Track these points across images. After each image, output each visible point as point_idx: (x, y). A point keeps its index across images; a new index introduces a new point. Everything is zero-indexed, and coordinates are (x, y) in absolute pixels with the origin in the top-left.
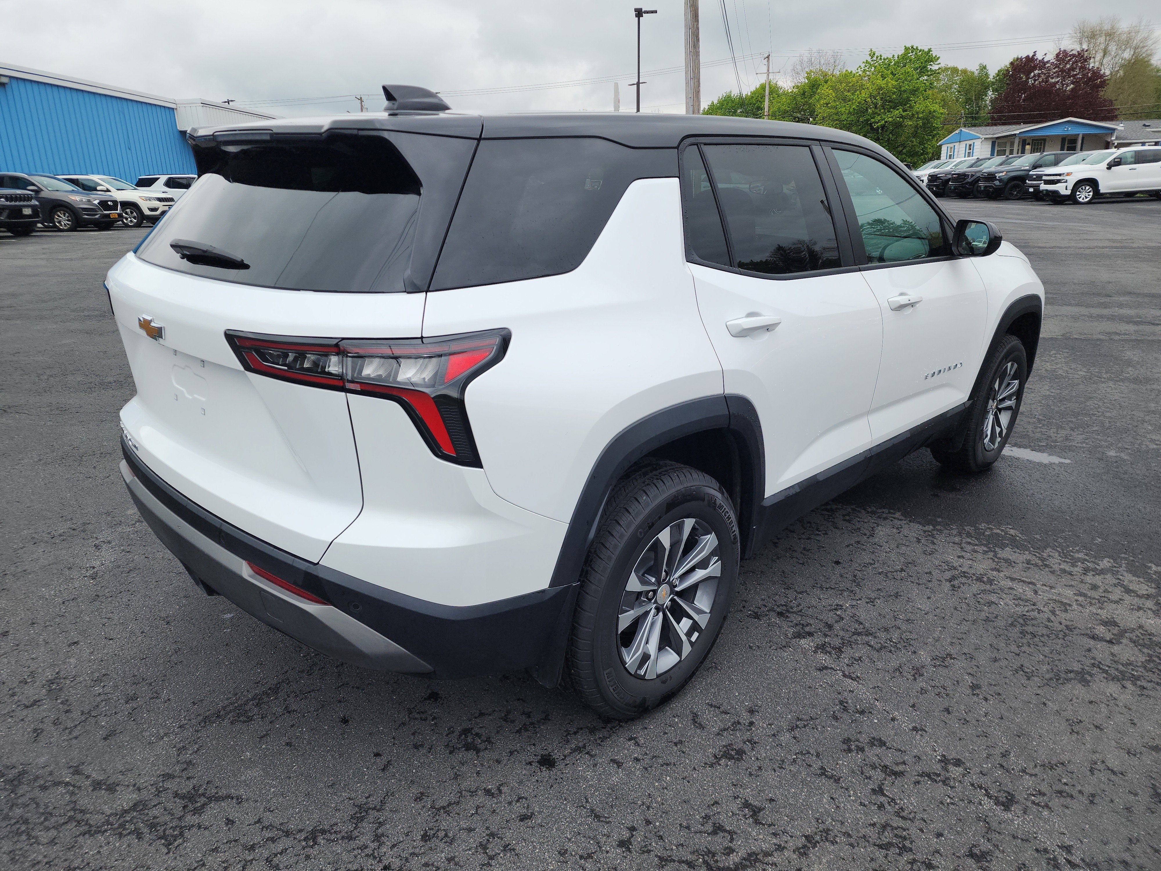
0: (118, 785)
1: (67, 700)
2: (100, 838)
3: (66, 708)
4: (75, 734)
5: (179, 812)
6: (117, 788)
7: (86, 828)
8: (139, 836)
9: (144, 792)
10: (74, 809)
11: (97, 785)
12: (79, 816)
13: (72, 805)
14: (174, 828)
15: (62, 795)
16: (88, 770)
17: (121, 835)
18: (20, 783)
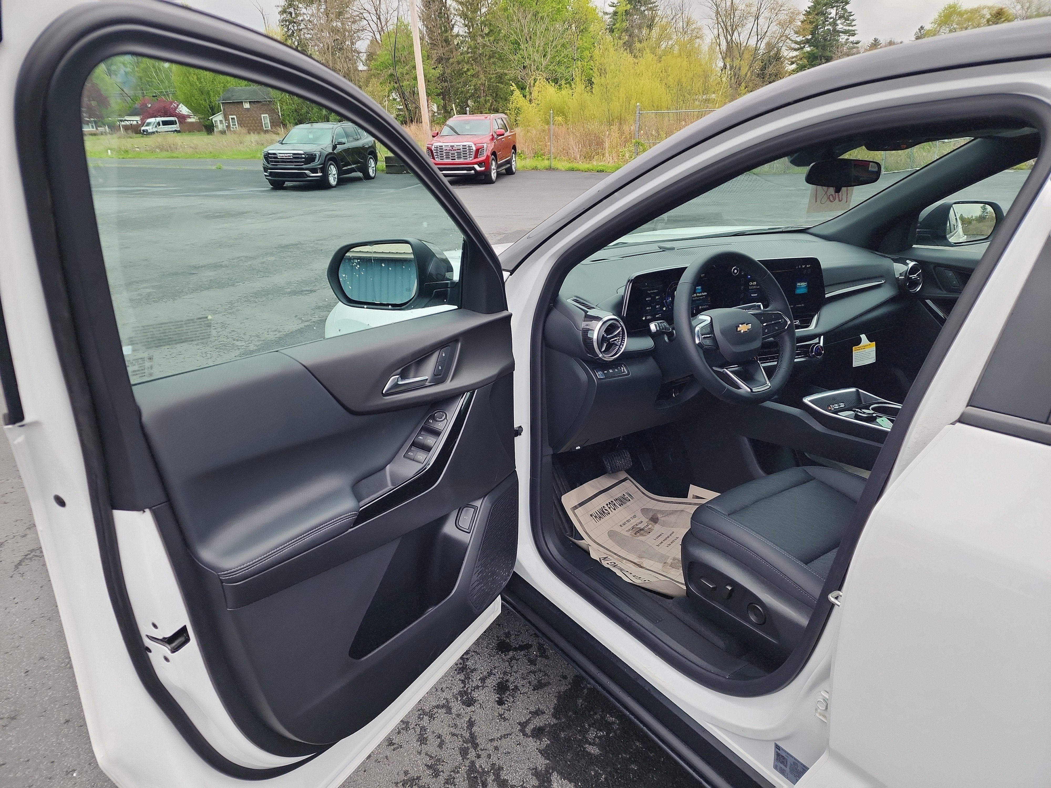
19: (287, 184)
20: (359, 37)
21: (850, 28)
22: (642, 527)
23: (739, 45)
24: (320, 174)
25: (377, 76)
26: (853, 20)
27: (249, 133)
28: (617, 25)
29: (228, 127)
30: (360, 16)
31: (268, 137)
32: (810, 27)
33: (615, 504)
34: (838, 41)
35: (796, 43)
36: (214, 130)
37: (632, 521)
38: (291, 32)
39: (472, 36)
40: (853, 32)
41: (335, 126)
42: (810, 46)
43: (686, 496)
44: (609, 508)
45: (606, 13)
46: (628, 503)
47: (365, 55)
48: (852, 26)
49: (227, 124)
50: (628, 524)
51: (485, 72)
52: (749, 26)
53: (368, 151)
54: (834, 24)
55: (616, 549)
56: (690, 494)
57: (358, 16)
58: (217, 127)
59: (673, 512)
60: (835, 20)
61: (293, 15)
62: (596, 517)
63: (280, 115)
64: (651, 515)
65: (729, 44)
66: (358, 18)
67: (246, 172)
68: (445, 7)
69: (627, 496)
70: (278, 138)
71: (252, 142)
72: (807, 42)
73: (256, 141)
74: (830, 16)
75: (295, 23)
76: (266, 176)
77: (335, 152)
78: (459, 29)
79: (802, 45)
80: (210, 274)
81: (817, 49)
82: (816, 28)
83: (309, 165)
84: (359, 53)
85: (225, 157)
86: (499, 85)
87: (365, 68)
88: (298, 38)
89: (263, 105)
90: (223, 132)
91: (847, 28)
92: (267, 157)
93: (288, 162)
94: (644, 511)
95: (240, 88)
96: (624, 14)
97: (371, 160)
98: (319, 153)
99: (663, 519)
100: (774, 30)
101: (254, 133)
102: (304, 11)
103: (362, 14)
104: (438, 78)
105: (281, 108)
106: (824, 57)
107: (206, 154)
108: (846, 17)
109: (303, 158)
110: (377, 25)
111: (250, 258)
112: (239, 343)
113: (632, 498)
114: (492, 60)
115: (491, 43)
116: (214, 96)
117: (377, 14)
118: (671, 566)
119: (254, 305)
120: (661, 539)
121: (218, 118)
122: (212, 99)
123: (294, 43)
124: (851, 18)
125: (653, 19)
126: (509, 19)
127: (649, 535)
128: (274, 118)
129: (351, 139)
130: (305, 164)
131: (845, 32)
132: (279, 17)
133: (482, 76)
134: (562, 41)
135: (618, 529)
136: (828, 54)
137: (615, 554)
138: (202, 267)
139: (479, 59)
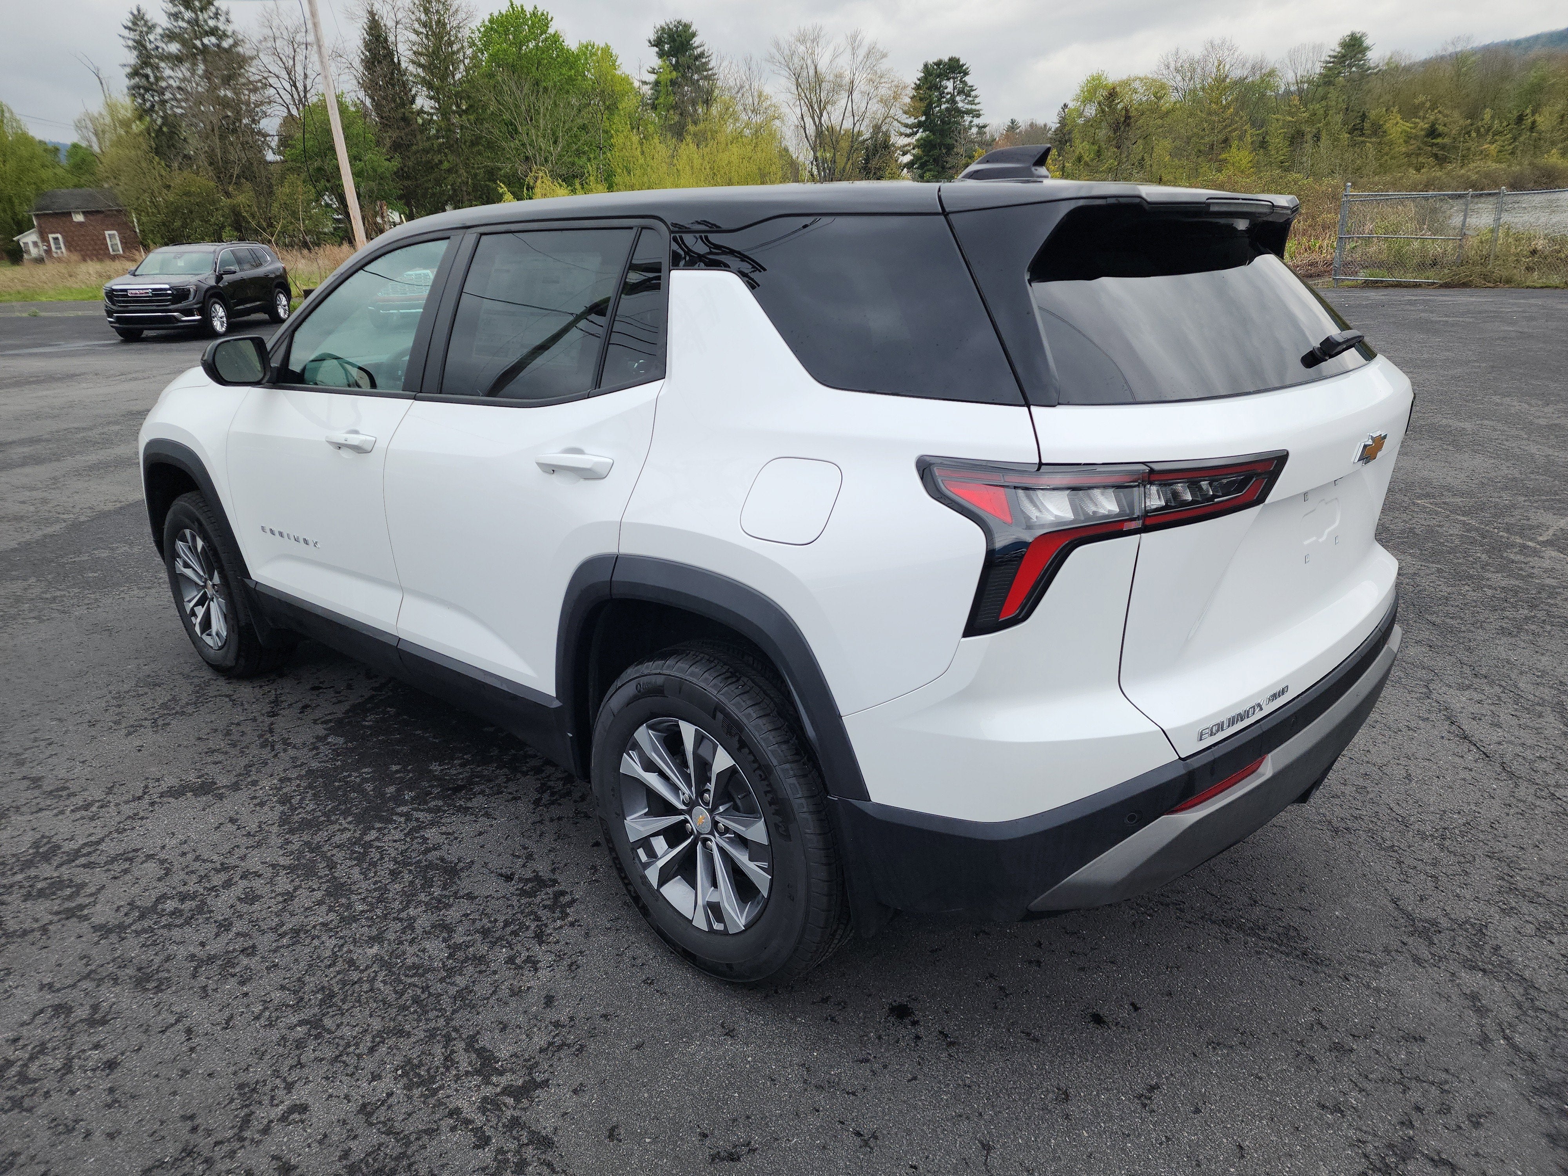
0: (1465, 994)
1: (1402, 1123)
2: (1527, 974)
3: (1414, 1115)
4: (1444, 1076)
5: (1446, 935)
6: (1468, 992)
7: (1531, 991)
8: (1497, 948)
9: (1452, 968)
10: (1525, 1013)
11: (1481, 1011)
12: (1527, 1005)
13: (1523, 1018)
14: (1466, 930)
15: (1521, 1034)
16: (1473, 1031)
17: (1509, 962)
18: (1551, 1084)
19: (146, 333)
20: (265, 113)
21: (974, 107)
23: (831, 129)
24: (197, 318)
25: (297, 171)
26: (976, 97)
27: (85, 260)
28: (661, 100)
29: (48, 251)
30: (264, 81)
31: (117, 265)
32: (923, 105)
34: (959, 123)
35: (906, 126)
36: (22, 256)
38: (148, 104)
39: (444, 111)
40: (977, 113)
41: (219, 248)
42: (924, 131)
45: (645, 83)
47: (276, 138)
48: (976, 104)
49: (45, 248)
51: (466, 165)
52: (843, 102)
53: (275, 283)
54: (953, 101)
57: (260, 81)
58: (28, 252)
60: (953, 96)
61: (152, 79)
63: (138, 231)
65: (819, 127)
66: (259, 84)
67: (78, 319)
68: (399, 70)
70: (132, 266)
71: (90, 274)
72: (920, 125)
73: (97, 272)
74: (946, 91)
75: (154, 90)
76: (110, 322)
77: (221, 285)
78: (423, 102)
79: (915, 130)
80: (26, 450)
81: (934, 134)
82: (929, 106)
83: (179, 305)
84: (265, 135)
85: (44, 299)
86: (490, 184)
87: (278, 158)
88: (161, 113)
89: (107, 216)
90: (40, 260)
91: (969, 107)
92: (111, 295)
93: (145, 301)
95: (66, 191)
96: (669, 84)
97: (281, 296)
98: (194, 287)
100: (875, 109)
101: (92, 260)
102: (168, 72)
103: (266, 78)
104: (395, 173)
105: (138, 221)
106: (944, 145)
107: (10, 294)
108: (966, 91)
109: (169, 295)
110: (292, 96)
111: (83, 429)
112: (65, 516)
114: (475, 149)
115: (471, 124)
116: (21, 204)
117: (290, 78)
119: (87, 479)
121: (29, 239)
122: (17, 209)
123: (155, 121)
124: (973, 93)
125: (710, 92)
126: (497, 89)
128: (126, 235)
129: (246, 266)
130: (172, 304)
131: (968, 112)
132: (127, 82)
133: (462, 171)
134: (580, 121)
136: (949, 141)
138: (11, 443)
139: (455, 146)
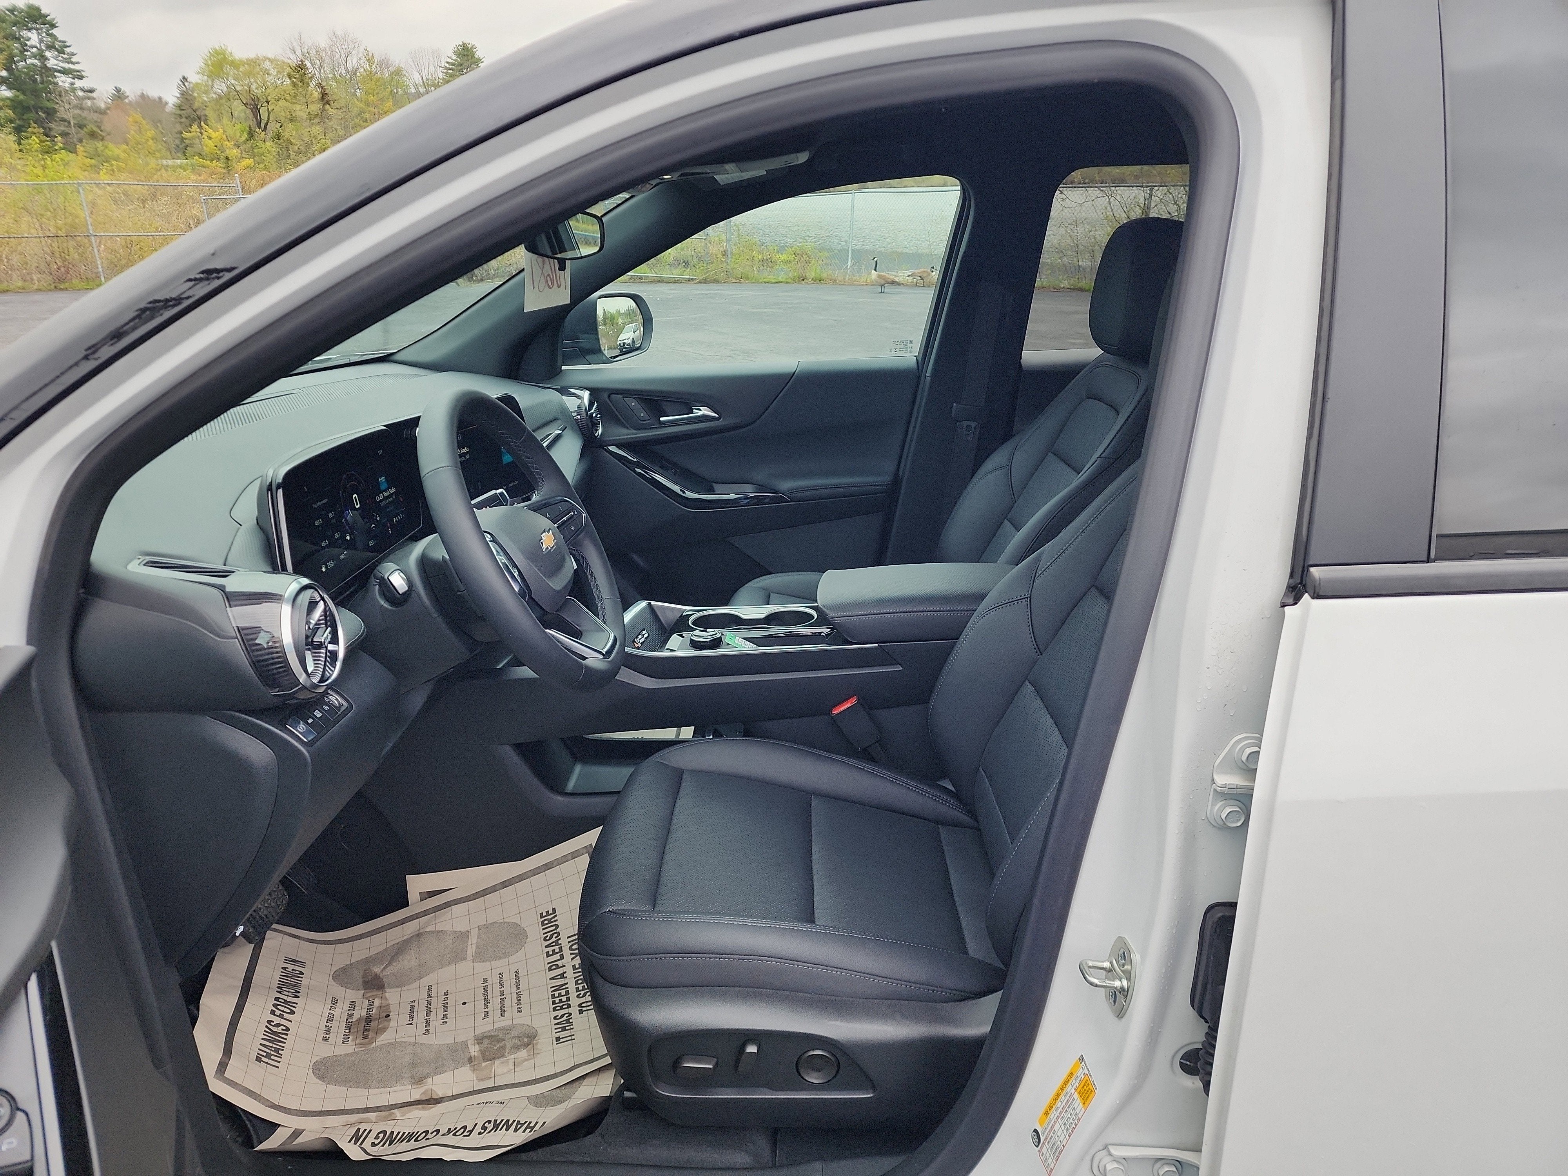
21: (71, 66)
22: (364, 1013)
26: (73, 54)
33: (285, 1002)
34: (56, 84)
37: (337, 1012)
40: (78, 73)
43: (404, 903)
44: (281, 1016)
46: (305, 981)
48: (73, 63)
50: (334, 1025)
54: (42, 58)
55: (358, 1098)
56: (413, 894)
59: (400, 949)
60: (41, 51)
62: (268, 1056)
64: (358, 976)
69: (290, 967)
74: (29, 43)
81: (23, 94)
91: (66, 66)
94: (341, 976)
99: (388, 971)
108: (58, 47)
113: (302, 964)
118: (485, 1059)
120: (420, 1016)
124: (67, 50)
127: (393, 1024)
131: (65, 72)
135: (325, 1051)
136: (46, 103)
137: (367, 1110)
